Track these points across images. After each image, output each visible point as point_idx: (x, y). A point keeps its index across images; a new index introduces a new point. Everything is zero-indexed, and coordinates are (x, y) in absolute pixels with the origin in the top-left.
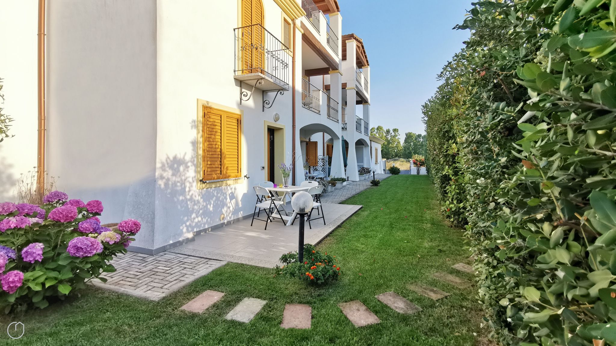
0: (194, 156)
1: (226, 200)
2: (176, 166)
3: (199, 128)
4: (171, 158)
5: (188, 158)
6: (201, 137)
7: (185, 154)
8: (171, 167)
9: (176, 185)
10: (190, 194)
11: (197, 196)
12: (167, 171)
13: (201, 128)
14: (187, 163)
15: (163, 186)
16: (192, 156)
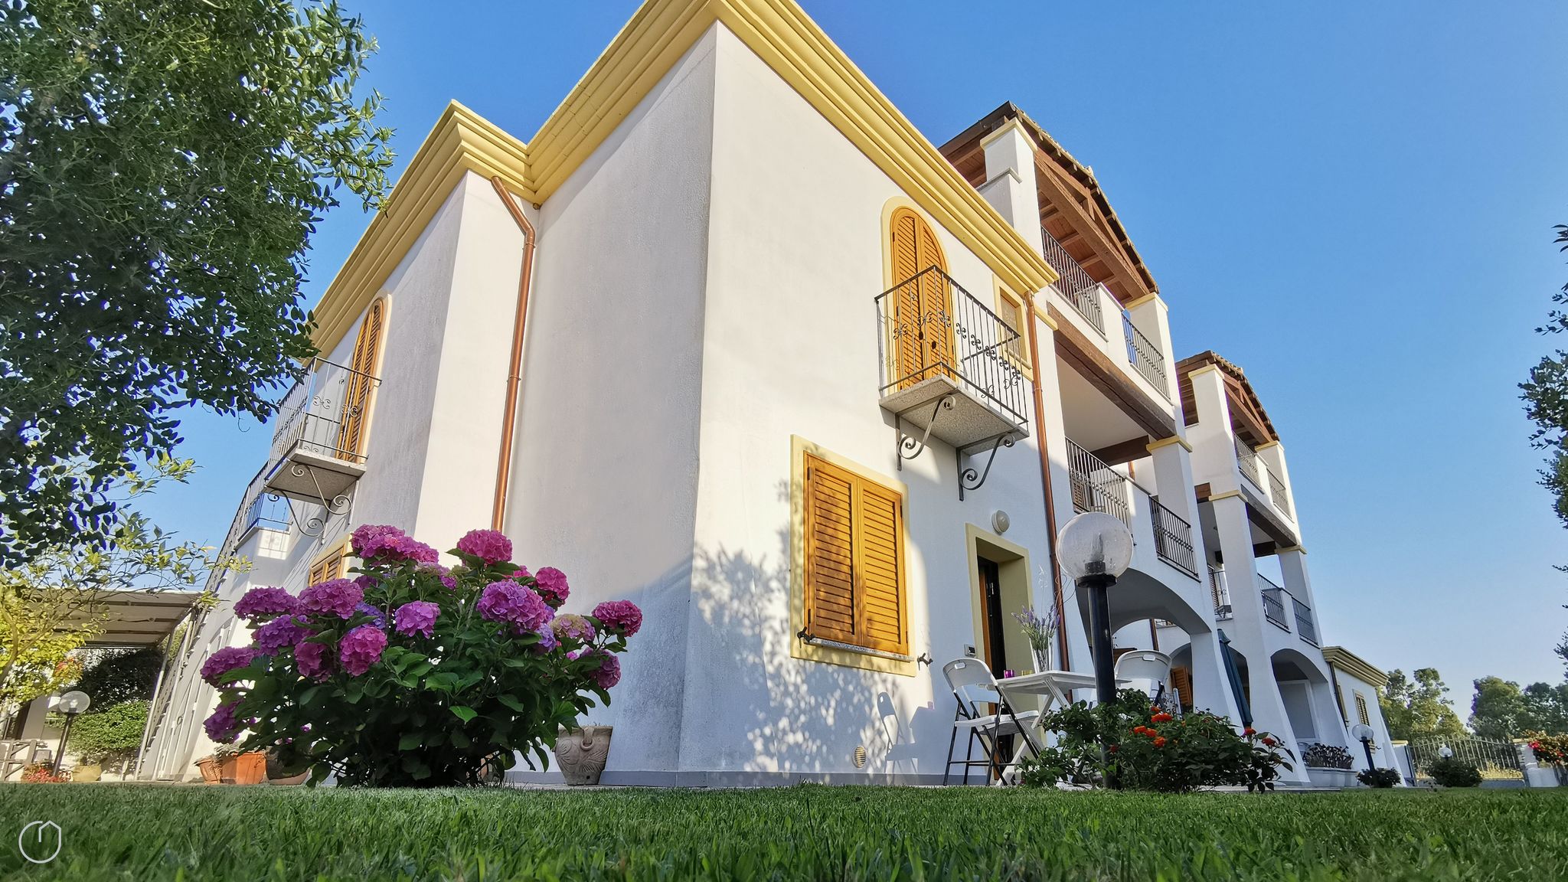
0: (784, 567)
1: (871, 710)
2: (740, 575)
3: (794, 500)
4: (731, 555)
5: (771, 567)
6: (801, 524)
7: (765, 556)
8: (730, 577)
9: (740, 623)
10: (776, 661)
11: (793, 673)
12: (720, 582)
13: (801, 502)
14: (769, 579)
15: (708, 615)
16: (780, 567)
